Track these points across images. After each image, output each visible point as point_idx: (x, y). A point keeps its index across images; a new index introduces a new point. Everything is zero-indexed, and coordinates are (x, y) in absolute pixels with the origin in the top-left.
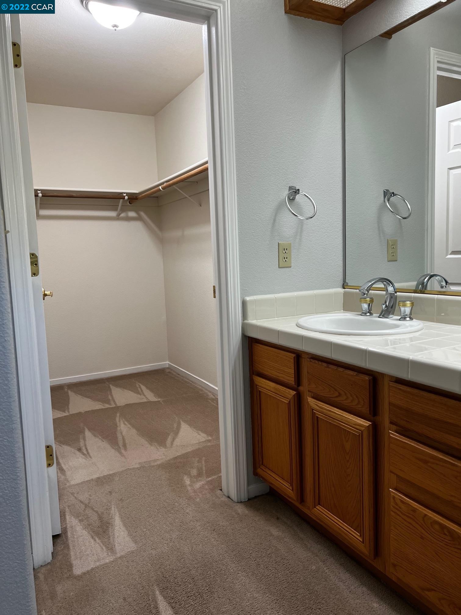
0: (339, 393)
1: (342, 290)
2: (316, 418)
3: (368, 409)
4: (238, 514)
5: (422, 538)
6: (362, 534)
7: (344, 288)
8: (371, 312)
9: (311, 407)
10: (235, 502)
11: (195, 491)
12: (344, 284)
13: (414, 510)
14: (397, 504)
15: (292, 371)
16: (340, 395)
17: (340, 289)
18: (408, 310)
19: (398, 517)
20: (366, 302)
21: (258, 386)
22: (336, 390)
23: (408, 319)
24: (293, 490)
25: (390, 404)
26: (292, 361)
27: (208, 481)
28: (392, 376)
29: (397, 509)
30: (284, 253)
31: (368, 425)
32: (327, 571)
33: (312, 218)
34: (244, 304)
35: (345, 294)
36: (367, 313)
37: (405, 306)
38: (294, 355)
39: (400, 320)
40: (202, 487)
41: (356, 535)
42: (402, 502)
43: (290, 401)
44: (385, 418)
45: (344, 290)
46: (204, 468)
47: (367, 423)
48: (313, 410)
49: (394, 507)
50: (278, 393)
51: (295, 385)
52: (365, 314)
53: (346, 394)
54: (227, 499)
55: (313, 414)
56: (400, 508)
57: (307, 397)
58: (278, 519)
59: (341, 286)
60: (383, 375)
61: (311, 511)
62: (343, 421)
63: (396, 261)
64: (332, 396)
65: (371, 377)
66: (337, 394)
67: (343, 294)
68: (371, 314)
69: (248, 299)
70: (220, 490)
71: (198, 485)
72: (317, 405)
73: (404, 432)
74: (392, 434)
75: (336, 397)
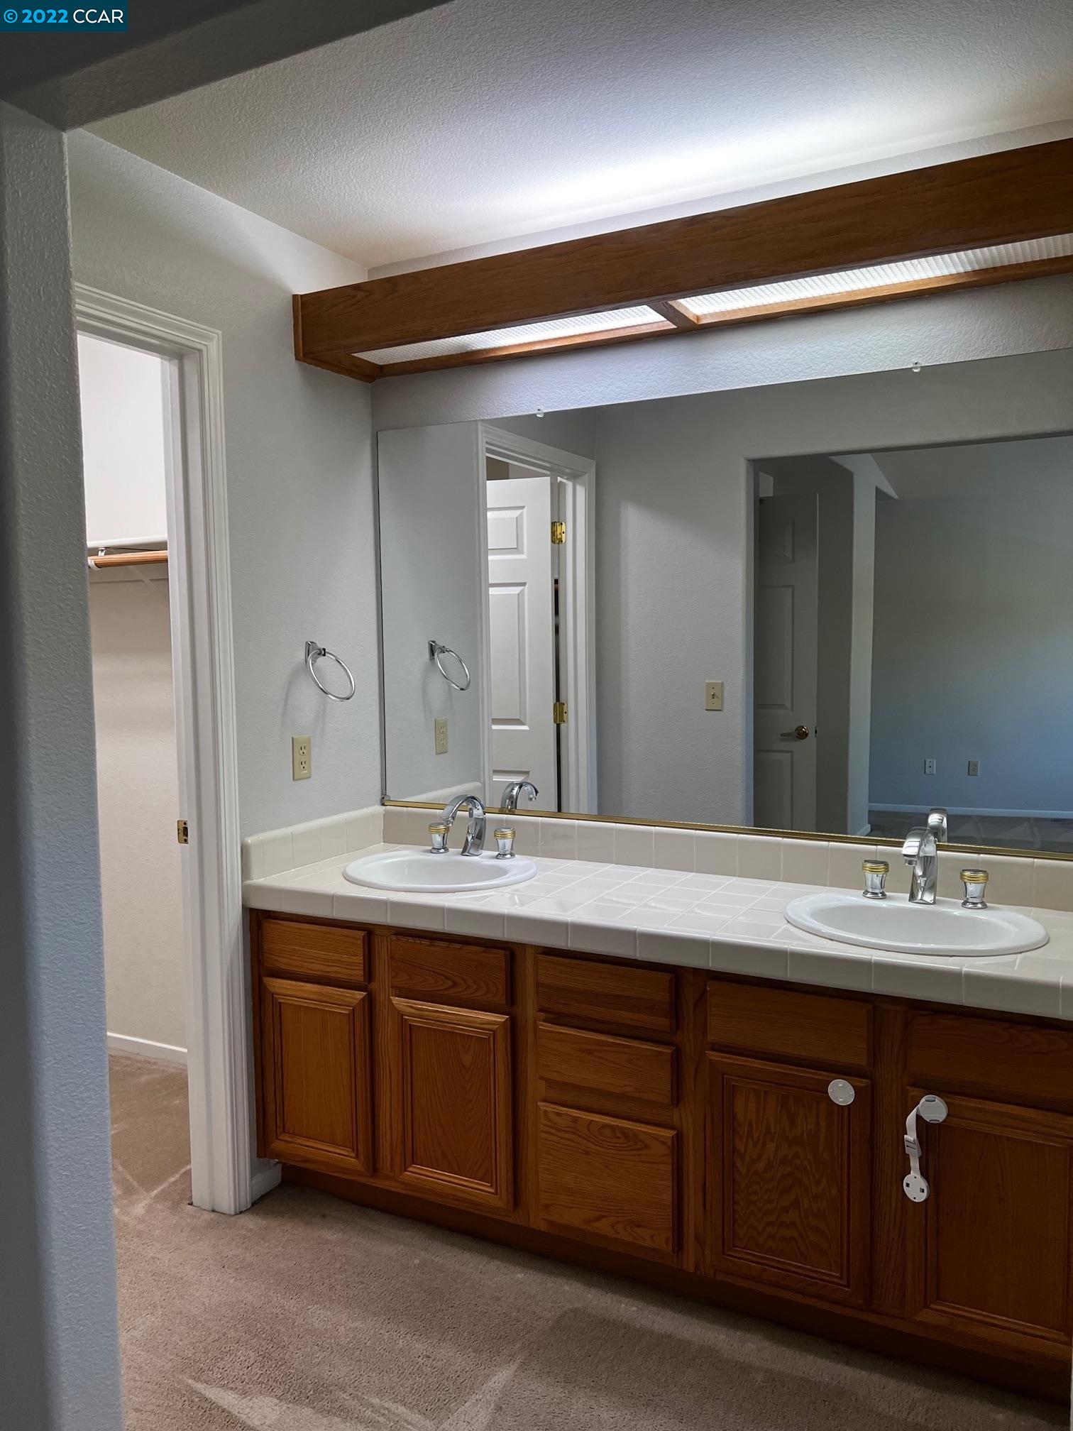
0: (453, 982)
1: (380, 809)
2: (408, 1026)
3: (504, 998)
4: (251, 1230)
5: (587, 1153)
6: (494, 1184)
7: (383, 805)
8: (446, 846)
9: (399, 1011)
10: (230, 1216)
11: (141, 1221)
12: (383, 798)
13: (575, 1120)
14: (550, 1120)
15: (359, 959)
16: (455, 984)
17: (377, 806)
18: (508, 842)
19: (551, 1137)
20: (438, 832)
21: (278, 994)
22: (448, 979)
23: (508, 856)
24: (357, 1157)
25: (538, 984)
26: (360, 942)
27: (156, 1196)
28: (538, 946)
29: (550, 1127)
30: (302, 753)
31: (503, 1020)
32: (436, 1260)
33: (351, 699)
34: (245, 850)
35: (386, 815)
36: (440, 849)
37: (504, 836)
38: (361, 934)
39: (497, 857)
40: (149, 1209)
41: (486, 1187)
42: (558, 1114)
43: (353, 1010)
44: (529, 1006)
45: (384, 808)
46: (129, 1177)
47: (501, 1018)
48: (402, 1015)
49: (544, 1125)
50: (325, 999)
51: (364, 981)
52: (435, 850)
53: (465, 981)
54: (213, 1215)
55: (403, 1021)
56: (555, 1124)
57: (389, 996)
58: (323, 1216)
59: (379, 802)
60: (523, 946)
61: (399, 1180)
62: (461, 1023)
63: (446, 752)
64: (442, 988)
65: (508, 952)
66: (449, 983)
67: (384, 815)
68: (446, 850)
69: (249, 840)
70: (189, 1204)
71: (139, 1209)
72: (411, 1007)
73: (558, 1018)
74: (542, 1025)
75: (448, 988)
